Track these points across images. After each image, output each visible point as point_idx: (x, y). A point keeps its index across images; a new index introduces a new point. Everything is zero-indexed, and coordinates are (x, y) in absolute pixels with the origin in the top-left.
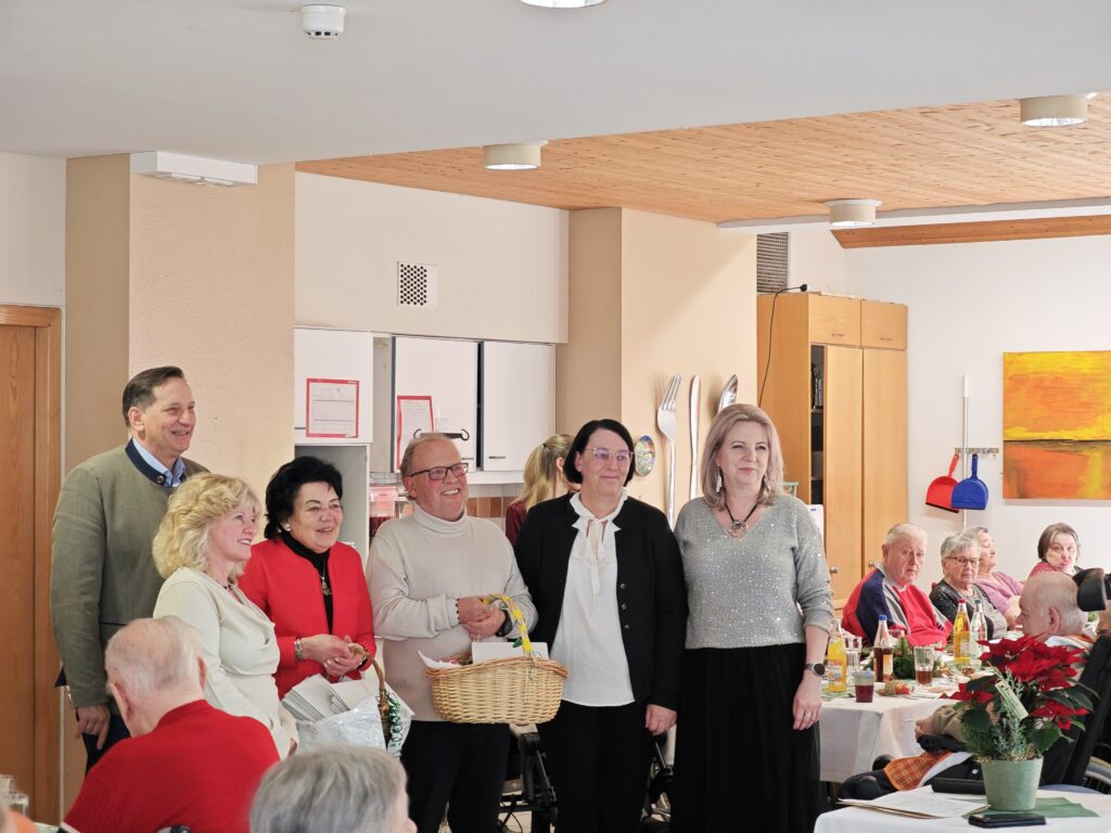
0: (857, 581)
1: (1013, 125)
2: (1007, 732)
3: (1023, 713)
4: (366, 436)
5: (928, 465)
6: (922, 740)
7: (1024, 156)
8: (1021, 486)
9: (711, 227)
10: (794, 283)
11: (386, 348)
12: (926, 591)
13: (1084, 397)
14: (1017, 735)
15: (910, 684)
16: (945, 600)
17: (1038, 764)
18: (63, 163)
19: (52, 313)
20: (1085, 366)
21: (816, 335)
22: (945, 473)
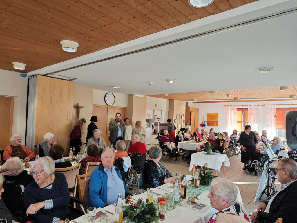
0: (194, 132)
1: (210, 93)
2: (209, 147)
3: (211, 146)
4: (152, 119)
5: (200, 123)
6: (201, 147)
7: (210, 96)
8: (209, 124)
9: (181, 101)
10: (189, 106)
11: (154, 111)
12: (200, 134)
13: (215, 117)
14: (210, 147)
15: (199, 142)
16: (202, 135)
17: (212, 150)
18: (127, 95)
19: (126, 107)
20: (215, 114)
21: (191, 111)
22: (202, 123)
